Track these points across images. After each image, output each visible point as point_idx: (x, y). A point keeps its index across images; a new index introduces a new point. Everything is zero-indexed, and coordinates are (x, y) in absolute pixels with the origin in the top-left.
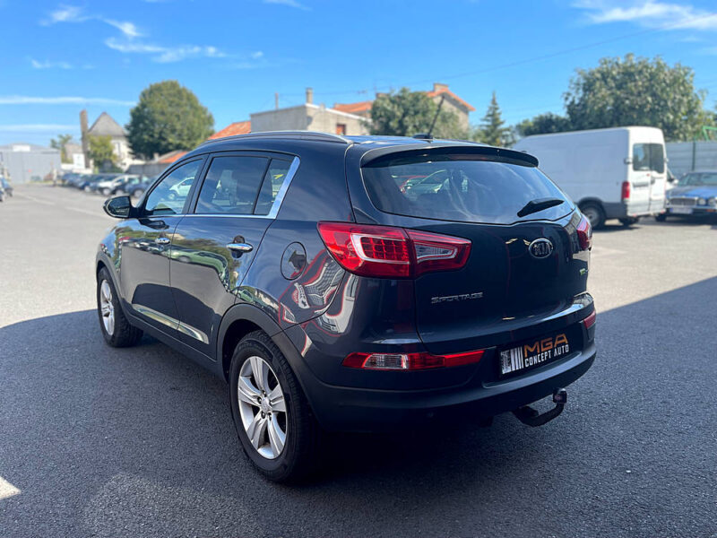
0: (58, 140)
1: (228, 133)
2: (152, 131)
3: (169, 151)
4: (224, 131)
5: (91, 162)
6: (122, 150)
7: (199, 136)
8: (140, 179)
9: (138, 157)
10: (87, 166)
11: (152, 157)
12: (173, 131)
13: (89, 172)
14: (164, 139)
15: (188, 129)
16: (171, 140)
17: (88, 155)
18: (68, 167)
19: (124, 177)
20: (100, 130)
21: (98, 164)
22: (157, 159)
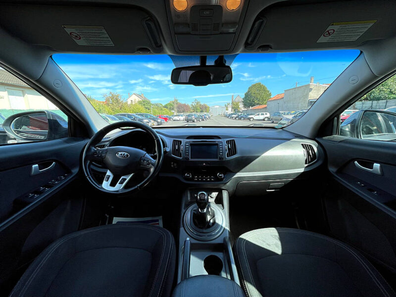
0: (227, 104)
2: (250, 99)
3: (255, 105)
4: (274, 97)
5: (233, 110)
6: (241, 106)
7: (265, 100)
9: (246, 108)
11: (249, 107)
12: (257, 99)
13: (232, 112)
14: (254, 102)
15: (262, 98)
16: (256, 102)
17: (232, 108)
18: (227, 111)
19: (240, 114)
20: (237, 100)
21: (235, 110)
22: (251, 108)
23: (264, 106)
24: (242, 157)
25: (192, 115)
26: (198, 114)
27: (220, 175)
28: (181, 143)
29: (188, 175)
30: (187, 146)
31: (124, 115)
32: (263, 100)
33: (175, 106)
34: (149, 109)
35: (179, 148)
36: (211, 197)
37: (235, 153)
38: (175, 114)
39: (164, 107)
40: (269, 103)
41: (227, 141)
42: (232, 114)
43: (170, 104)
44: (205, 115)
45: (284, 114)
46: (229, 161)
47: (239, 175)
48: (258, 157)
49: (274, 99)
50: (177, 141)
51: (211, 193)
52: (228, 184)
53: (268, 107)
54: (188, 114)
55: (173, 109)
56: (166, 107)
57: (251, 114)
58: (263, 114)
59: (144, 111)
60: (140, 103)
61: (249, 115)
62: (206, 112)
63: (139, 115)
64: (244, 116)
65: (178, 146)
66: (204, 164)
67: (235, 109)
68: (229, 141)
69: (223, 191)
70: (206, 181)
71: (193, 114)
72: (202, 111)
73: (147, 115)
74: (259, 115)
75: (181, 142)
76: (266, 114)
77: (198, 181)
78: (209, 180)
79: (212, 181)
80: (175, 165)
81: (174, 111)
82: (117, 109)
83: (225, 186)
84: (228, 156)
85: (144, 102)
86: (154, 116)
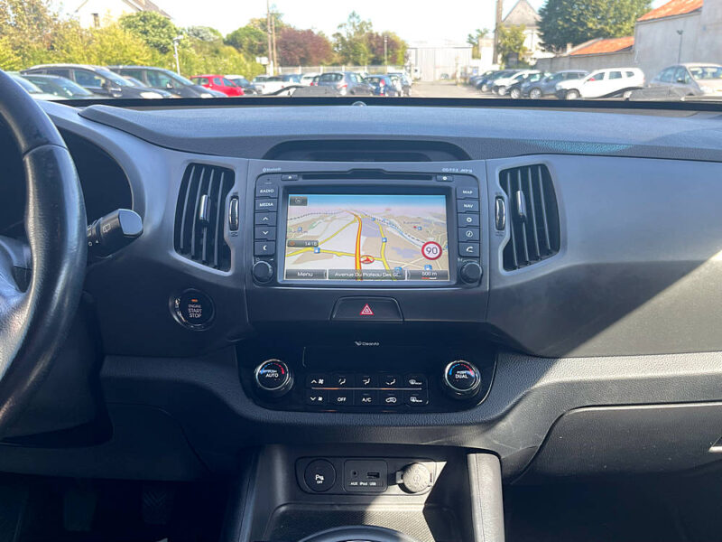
0: (475, 34)
1: (668, 10)
2: (570, 14)
3: (587, 39)
4: (663, 8)
5: (500, 56)
6: (532, 42)
7: (629, 18)
8: (542, 75)
9: (550, 50)
10: (495, 62)
11: (564, 48)
12: (595, 13)
13: (496, 68)
14: (584, 24)
15: (616, 9)
16: (590, 25)
17: (498, 49)
18: (475, 62)
19: (526, 73)
20: (515, 18)
21: (505, 59)
22: (570, 50)
23: (621, 43)
24: (592, 270)
25: (338, 77)
26: (363, 71)
27: (461, 375)
28: (230, 181)
29: (273, 373)
30: (266, 197)
31: (64, 72)
32: (621, 17)
33: (272, 37)
34: (164, 50)
35: (216, 209)
36: (403, 487)
37: (552, 245)
38: (271, 71)
39: (227, 43)
40: (643, 29)
41: (503, 174)
42: (496, 75)
43: (248, 31)
44: (390, 75)
45: (703, 75)
46: (513, 297)
47: (569, 370)
48: (692, 266)
49: (663, 13)
50: (209, 168)
51: (405, 469)
52: (502, 425)
53: (637, 50)
54: (322, 70)
55: (262, 51)
56: (233, 41)
57: (571, 76)
58: (618, 75)
59: (143, 56)
60: (129, 24)
61: (560, 77)
62: (393, 61)
63: (123, 72)
64: (543, 84)
65: (213, 199)
66: (367, 311)
67: (510, 54)
68: (513, 171)
69: (473, 457)
70: (378, 407)
71: (343, 69)
72: (376, 62)
73: (156, 72)
74: (601, 77)
75: (230, 176)
76: (630, 74)
77: (330, 405)
78: (392, 400)
79: (416, 409)
80: (195, 311)
81: (264, 60)
82: (35, 46)
83: (488, 435)
84: (509, 265)
85: (144, 19)
86: (187, 81)
